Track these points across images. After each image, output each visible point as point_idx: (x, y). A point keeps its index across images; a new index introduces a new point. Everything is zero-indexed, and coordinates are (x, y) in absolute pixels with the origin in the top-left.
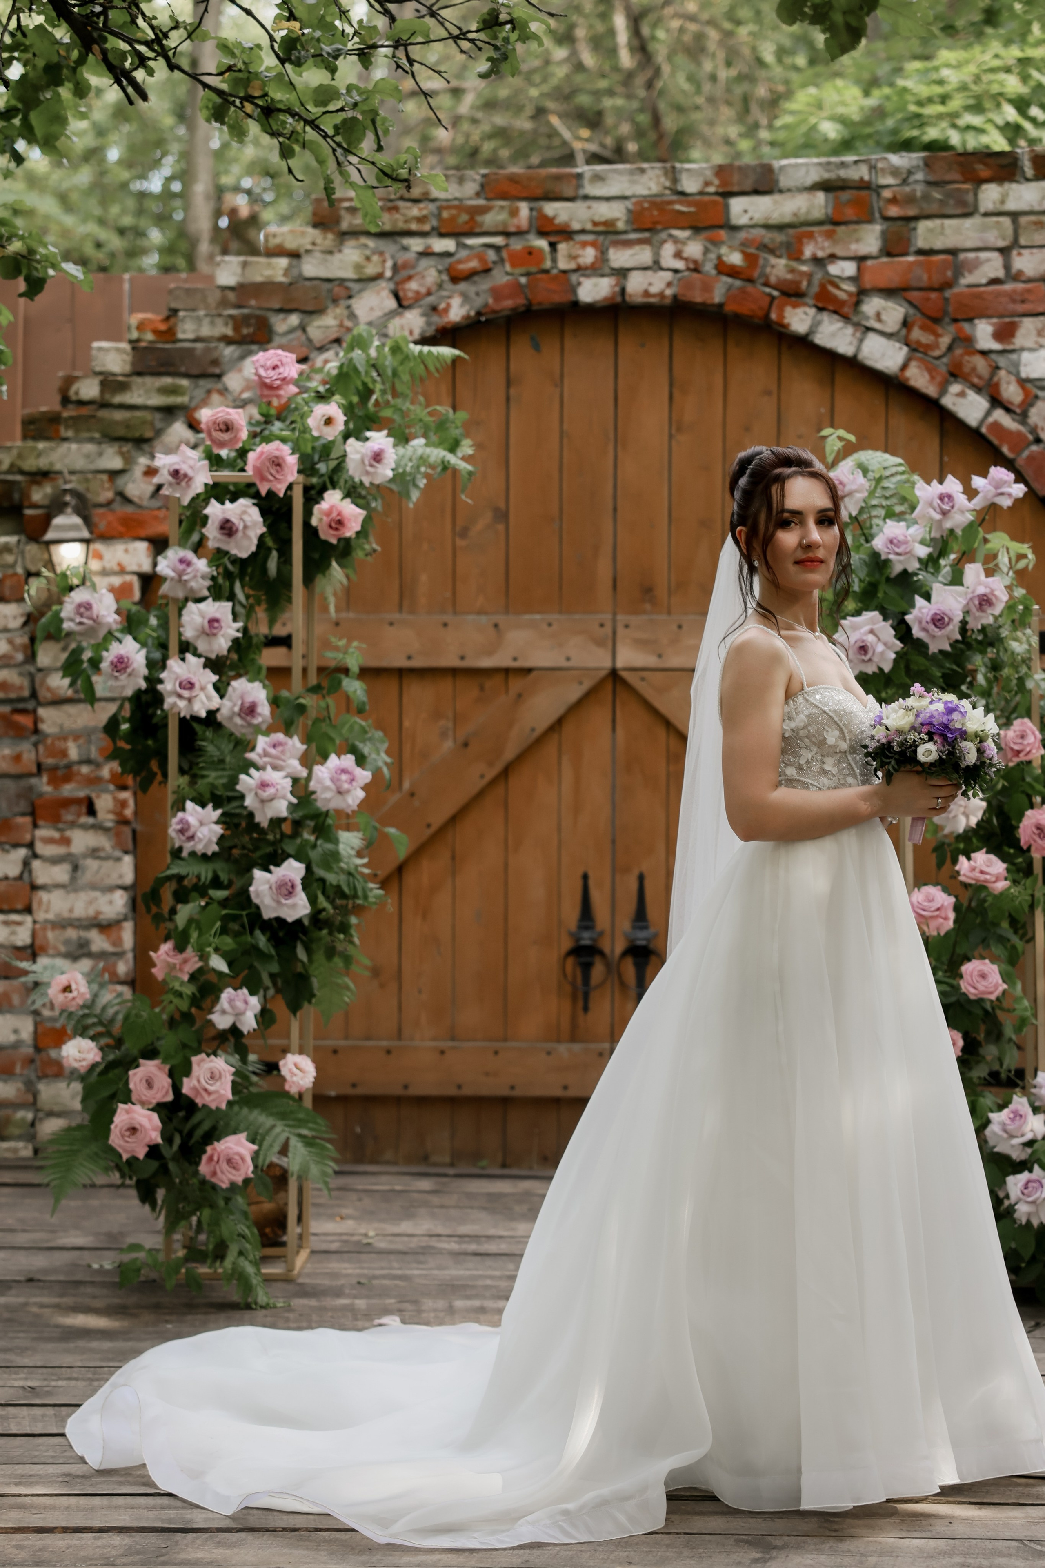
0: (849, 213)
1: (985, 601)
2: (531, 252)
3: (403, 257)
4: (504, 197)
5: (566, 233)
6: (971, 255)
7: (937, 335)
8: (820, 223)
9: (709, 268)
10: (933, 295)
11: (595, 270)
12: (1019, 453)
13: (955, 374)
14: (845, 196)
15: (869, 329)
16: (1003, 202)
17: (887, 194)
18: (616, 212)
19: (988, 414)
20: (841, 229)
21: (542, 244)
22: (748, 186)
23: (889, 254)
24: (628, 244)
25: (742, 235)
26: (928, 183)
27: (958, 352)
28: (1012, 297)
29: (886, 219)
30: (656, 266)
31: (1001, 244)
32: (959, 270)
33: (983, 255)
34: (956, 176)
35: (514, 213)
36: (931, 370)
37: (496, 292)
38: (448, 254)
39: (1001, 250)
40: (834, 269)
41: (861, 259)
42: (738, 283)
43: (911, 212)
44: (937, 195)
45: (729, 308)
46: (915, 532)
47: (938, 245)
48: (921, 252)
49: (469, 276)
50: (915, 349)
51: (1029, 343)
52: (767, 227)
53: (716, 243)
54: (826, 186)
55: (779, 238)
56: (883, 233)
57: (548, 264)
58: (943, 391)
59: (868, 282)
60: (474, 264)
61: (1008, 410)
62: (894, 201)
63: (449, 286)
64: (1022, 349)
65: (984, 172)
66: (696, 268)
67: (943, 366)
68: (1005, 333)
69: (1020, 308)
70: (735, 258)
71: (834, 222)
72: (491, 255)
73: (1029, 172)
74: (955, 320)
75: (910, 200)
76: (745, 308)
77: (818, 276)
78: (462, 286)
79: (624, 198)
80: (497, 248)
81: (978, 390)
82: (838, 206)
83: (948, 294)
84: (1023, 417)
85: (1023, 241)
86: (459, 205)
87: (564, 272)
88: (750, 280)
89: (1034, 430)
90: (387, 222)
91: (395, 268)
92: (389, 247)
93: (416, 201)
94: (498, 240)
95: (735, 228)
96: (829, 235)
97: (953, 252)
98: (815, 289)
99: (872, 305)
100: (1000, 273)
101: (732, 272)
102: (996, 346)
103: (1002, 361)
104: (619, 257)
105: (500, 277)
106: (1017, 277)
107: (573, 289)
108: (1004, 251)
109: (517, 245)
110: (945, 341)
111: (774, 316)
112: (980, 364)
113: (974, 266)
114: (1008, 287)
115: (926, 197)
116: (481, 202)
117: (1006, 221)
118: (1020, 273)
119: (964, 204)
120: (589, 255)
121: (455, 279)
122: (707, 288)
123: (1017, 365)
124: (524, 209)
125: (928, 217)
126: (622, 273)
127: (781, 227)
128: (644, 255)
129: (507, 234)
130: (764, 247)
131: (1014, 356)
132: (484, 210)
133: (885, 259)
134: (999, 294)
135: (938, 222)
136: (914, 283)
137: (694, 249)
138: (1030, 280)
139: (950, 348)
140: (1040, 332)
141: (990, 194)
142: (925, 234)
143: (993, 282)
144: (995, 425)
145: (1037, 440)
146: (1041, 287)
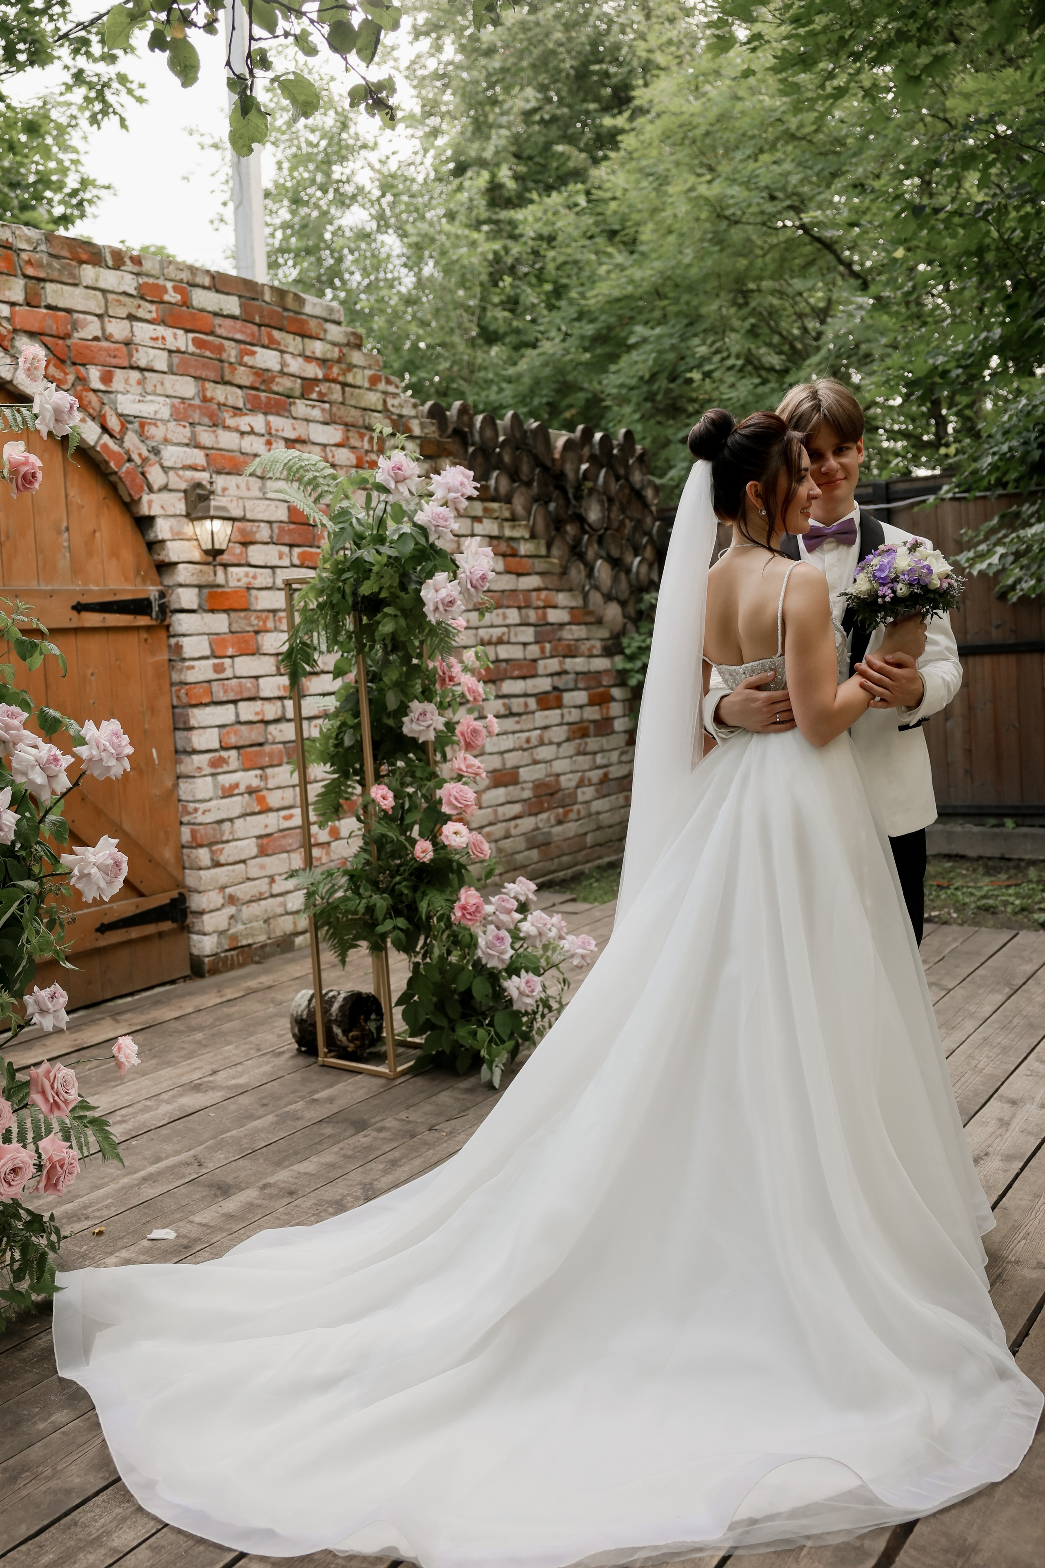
0: (3, 266)
6: (82, 316)
7: (66, 374)
10: (60, 342)
12: (120, 467)
16: (96, 280)
17: (24, 256)
19: (100, 438)
23: (28, 304)
26: (51, 255)
27: (79, 387)
28: (109, 352)
29: (26, 276)
31: (99, 312)
32: (75, 326)
33: (90, 318)
34: (65, 252)
39: (99, 316)
41: (13, 304)
43: (42, 275)
44: (56, 264)
47: (61, 304)
48: (49, 307)
50: (51, 382)
51: (120, 389)
56: (25, 287)
59: (19, 324)
61: (112, 436)
62: (29, 262)
64: (117, 392)
65: (84, 256)
68: (107, 378)
69: (114, 361)
73: (110, 263)
74: (74, 364)
75: (40, 265)
81: (93, 419)
83: (68, 342)
84: (120, 441)
85: (110, 312)
89: (128, 452)
97: (69, 311)
99: (23, 343)
100: (99, 333)
102: (102, 387)
103: (105, 398)
106: (107, 338)
108: (101, 318)
110: (71, 378)
112: (94, 399)
113: (85, 324)
114: (104, 344)
115: (49, 265)
117: (100, 295)
118: (111, 335)
119: (72, 275)
123: (115, 403)
125: (52, 281)
131: (112, 396)
133: (28, 308)
134: (100, 349)
135: (59, 286)
136: (48, 331)
138: (117, 342)
139: (73, 384)
140: (127, 381)
141: (88, 273)
142: (54, 293)
143: (96, 339)
144: (105, 446)
145: (130, 460)
146: (124, 348)
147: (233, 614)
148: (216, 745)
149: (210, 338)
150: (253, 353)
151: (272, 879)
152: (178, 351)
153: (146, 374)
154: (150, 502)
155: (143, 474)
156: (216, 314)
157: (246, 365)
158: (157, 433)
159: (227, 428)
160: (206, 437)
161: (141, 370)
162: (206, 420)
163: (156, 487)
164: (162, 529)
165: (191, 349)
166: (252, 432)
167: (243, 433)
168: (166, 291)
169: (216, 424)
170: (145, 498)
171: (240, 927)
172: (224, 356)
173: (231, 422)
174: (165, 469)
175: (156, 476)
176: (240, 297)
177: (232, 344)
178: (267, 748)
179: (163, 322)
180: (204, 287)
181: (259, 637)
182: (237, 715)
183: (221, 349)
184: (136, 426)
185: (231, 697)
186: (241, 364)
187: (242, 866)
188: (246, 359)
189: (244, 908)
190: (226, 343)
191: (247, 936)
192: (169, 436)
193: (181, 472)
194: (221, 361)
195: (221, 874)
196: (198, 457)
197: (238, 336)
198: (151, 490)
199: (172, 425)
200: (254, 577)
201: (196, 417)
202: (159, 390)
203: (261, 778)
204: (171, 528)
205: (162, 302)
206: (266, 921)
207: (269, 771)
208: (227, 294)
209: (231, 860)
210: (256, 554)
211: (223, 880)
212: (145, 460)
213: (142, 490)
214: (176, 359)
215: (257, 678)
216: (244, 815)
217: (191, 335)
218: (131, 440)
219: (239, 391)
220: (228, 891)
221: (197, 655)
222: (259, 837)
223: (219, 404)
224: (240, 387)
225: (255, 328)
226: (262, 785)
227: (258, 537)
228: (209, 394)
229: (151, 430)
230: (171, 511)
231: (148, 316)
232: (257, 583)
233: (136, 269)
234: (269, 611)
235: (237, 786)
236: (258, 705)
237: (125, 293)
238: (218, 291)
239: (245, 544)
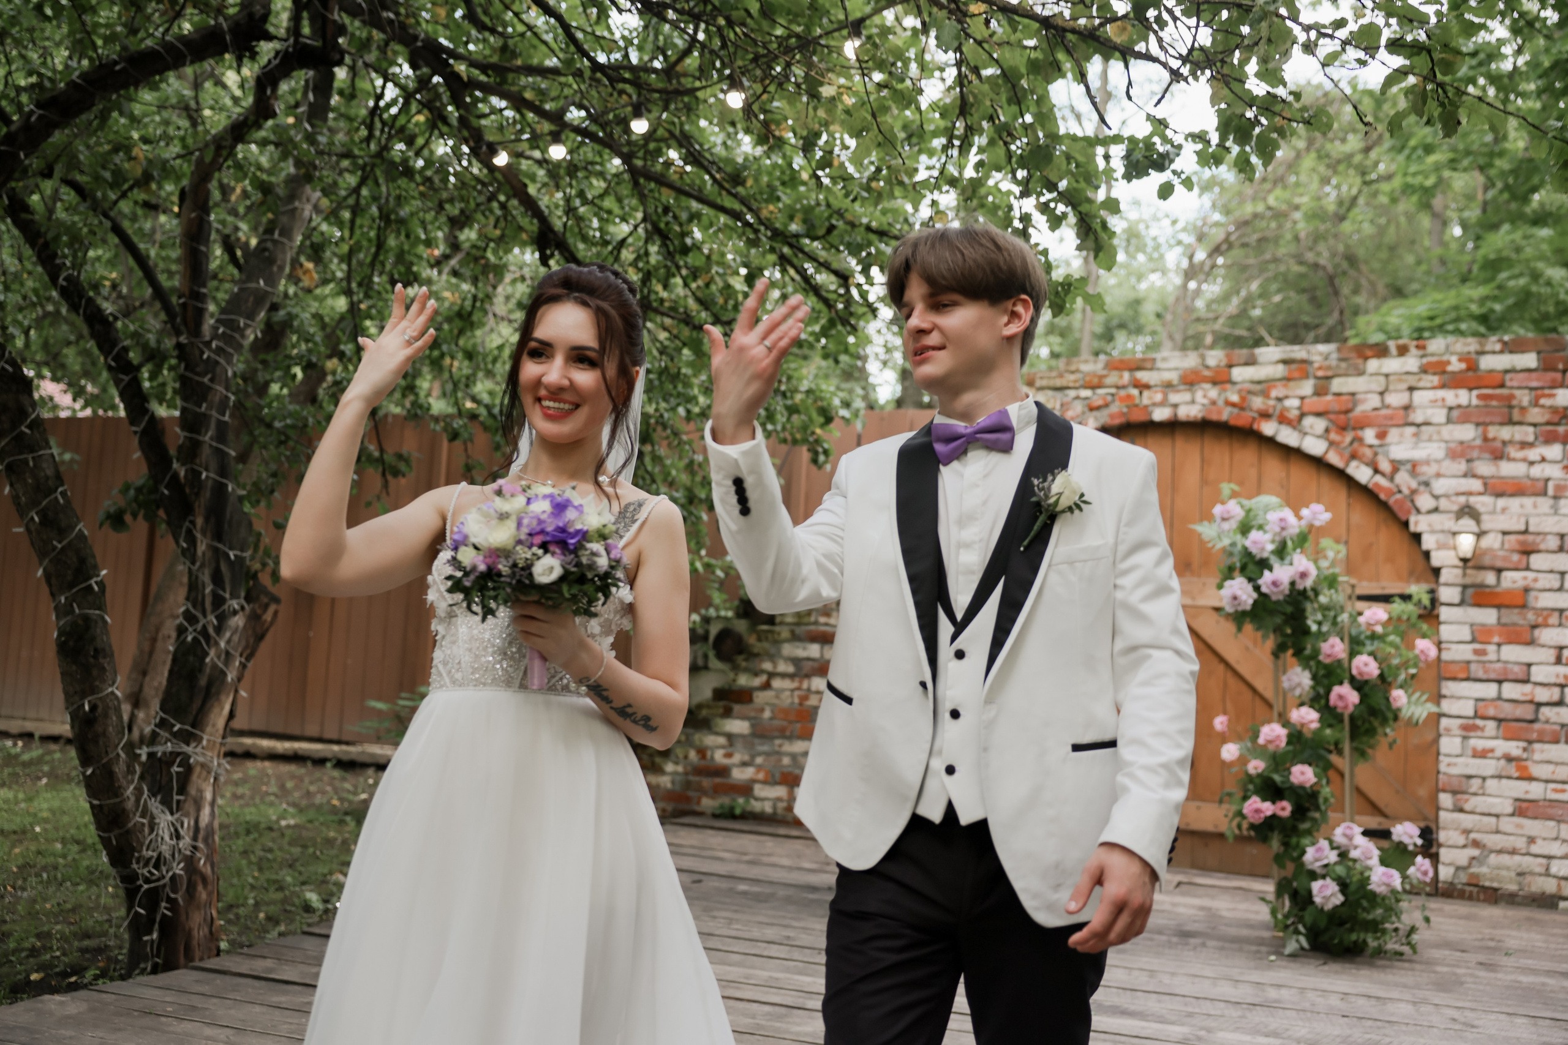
0: (1296, 375)
1: (1304, 575)
2: (1129, 397)
3: (1066, 400)
4: (1117, 369)
5: (1147, 387)
6: (1363, 396)
7: (1344, 437)
8: (1280, 380)
9: (1221, 403)
10: (1342, 417)
11: (1163, 404)
12: (1389, 498)
13: (1354, 456)
14: (1294, 366)
15: (1305, 434)
16: (1380, 367)
17: (1316, 365)
18: (1173, 377)
19: (1373, 477)
20: (1292, 384)
21: (1135, 392)
22: (1242, 361)
23: (1318, 395)
24: (1178, 391)
25: (1238, 387)
26: (1339, 359)
27: (1356, 445)
28: (1386, 417)
29: (1316, 378)
30: (1193, 402)
31: (1379, 390)
32: (1355, 404)
33: (1369, 396)
34: (1353, 355)
35: (1121, 377)
36: (1341, 455)
37: (1112, 416)
38: (1086, 398)
39: (1379, 393)
40: (1288, 403)
41: (1302, 398)
42: (1236, 411)
43: (1329, 373)
44: (1343, 365)
45: (1232, 422)
46: (1268, 537)
47: (1344, 390)
48: (1335, 394)
49: (1098, 408)
50: (1332, 444)
51: (1395, 441)
52: (1253, 382)
53: (1225, 390)
54: (1285, 362)
55: (1258, 387)
56: (1315, 386)
57: (1137, 401)
58: (1347, 464)
59: (1306, 409)
60: (1100, 402)
61: (1383, 474)
62: (1320, 368)
63: (1088, 413)
64: (1392, 444)
65: (1369, 353)
66: (1214, 403)
67: (1347, 453)
68: (1381, 436)
69: (1390, 423)
70: (1235, 398)
71: (1288, 379)
72: (1109, 398)
73: (1395, 353)
74: (1354, 429)
75: (1329, 368)
76: (1240, 422)
77: (1279, 407)
78: (1095, 413)
79: (1176, 369)
80: (1113, 395)
81: (1367, 464)
82: (1290, 371)
83: (1351, 415)
84: (1392, 479)
85: (1391, 387)
86: (1094, 375)
87: (1146, 407)
88: (1242, 409)
89: (1398, 487)
90: (1058, 383)
91: (1062, 405)
92: (1058, 395)
93: (1073, 372)
94: (1113, 391)
95: (1234, 383)
96: (1285, 386)
97: (1353, 394)
98: (1277, 412)
99: (1308, 421)
100: (1379, 405)
101: (1233, 405)
102: (1375, 442)
103: (1380, 450)
104: (1174, 398)
105: (1115, 408)
106: (1388, 407)
107: (1150, 414)
108: (1382, 394)
109: (1123, 393)
110: (1348, 438)
111: (1255, 427)
112: (1368, 453)
113: (1364, 401)
114: (1384, 412)
115: (1338, 366)
116: (1105, 372)
117: (1382, 379)
118: (1390, 405)
119: (1358, 369)
120: (1159, 397)
121: (1092, 409)
122: (1220, 412)
123: (1388, 452)
124: (1126, 376)
125: (1339, 376)
126: (1175, 406)
127: (1259, 382)
128: (1187, 396)
129: (1118, 387)
130: (1250, 392)
131: (1387, 448)
132: (1105, 376)
133: (1315, 398)
134: (1378, 416)
135: (1345, 379)
136: (1332, 410)
137: (1213, 393)
138: (1395, 409)
139: (1352, 443)
140: (1401, 435)
141: (1373, 365)
142: (1337, 385)
143: (1376, 409)
144: (1377, 484)
145: (1400, 492)
146: (1402, 412)
147: (1503, 611)
148: (1471, 713)
149: (1499, 391)
150: (1553, 396)
151: (1532, 840)
152: (1459, 406)
153: (1424, 428)
154: (1416, 523)
155: (1412, 501)
156: (1507, 371)
157: (1543, 406)
158: (1428, 471)
159: (1514, 460)
160: (1485, 468)
161: (1418, 425)
162: (1487, 456)
163: (1423, 509)
164: (1428, 542)
165: (1475, 402)
166: (1543, 460)
167: (1532, 463)
168: (1448, 363)
169: (1498, 455)
170: (1412, 519)
171: (1484, 870)
172: (1514, 402)
173: (1520, 454)
174: (1436, 497)
175: (1424, 501)
176: (1539, 353)
177: (1526, 392)
178: (1537, 726)
179: (1443, 386)
180: (1494, 352)
181: (1537, 632)
182: (1500, 692)
183: (1512, 397)
184: (1409, 466)
185: (1493, 676)
186: (1536, 404)
187: (1493, 820)
188: (1542, 401)
189: (1493, 856)
190: (1517, 393)
191: (1492, 880)
192: (1442, 471)
193: (1454, 498)
194: (1511, 407)
195: (1466, 820)
196: (1476, 485)
197: (1534, 384)
198: (1418, 511)
199: (1447, 463)
200: (1536, 580)
201: (1475, 454)
202: (1435, 437)
203: (1525, 750)
204: (1437, 542)
205: (1444, 372)
206: (1520, 874)
207: (1537, 746)
208: (1523, 352)
209: (1478, 810)
210: (1536, 560)
211: (1469, 826)
212: (1414, 492)
213: (1409, 512)
214: (1455, 413)
215: (1529, 665)
216: (1500, 777)
217: (1475, 393)
218: (1403, 479)
219: (1531, 429)
220: (1473, 836)
221: (1456, 639)
222: (1517, 800)
223: (1504, 443)
224: (1535, 425)
225: (1558, 376)
226: (1525, 756)
227: (1542, 547)
228: (1491, 435)
229: (1424, 469)
230: (1438, 527)
231: (1429, 385)
232: (1540, 585)
233: (1421, 352)
234: (1554, 610)
235: (1492, 751)
236: (1528, 688)
237: (1408, 373)
238: (1511, 352)
239: (1527, 552)
